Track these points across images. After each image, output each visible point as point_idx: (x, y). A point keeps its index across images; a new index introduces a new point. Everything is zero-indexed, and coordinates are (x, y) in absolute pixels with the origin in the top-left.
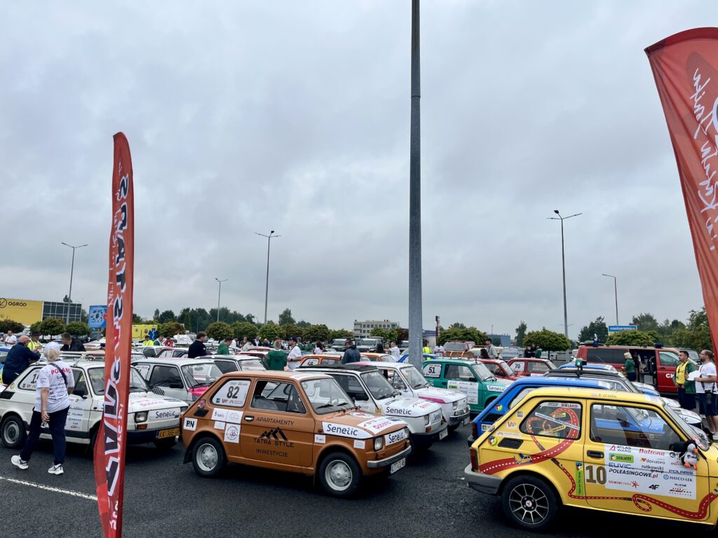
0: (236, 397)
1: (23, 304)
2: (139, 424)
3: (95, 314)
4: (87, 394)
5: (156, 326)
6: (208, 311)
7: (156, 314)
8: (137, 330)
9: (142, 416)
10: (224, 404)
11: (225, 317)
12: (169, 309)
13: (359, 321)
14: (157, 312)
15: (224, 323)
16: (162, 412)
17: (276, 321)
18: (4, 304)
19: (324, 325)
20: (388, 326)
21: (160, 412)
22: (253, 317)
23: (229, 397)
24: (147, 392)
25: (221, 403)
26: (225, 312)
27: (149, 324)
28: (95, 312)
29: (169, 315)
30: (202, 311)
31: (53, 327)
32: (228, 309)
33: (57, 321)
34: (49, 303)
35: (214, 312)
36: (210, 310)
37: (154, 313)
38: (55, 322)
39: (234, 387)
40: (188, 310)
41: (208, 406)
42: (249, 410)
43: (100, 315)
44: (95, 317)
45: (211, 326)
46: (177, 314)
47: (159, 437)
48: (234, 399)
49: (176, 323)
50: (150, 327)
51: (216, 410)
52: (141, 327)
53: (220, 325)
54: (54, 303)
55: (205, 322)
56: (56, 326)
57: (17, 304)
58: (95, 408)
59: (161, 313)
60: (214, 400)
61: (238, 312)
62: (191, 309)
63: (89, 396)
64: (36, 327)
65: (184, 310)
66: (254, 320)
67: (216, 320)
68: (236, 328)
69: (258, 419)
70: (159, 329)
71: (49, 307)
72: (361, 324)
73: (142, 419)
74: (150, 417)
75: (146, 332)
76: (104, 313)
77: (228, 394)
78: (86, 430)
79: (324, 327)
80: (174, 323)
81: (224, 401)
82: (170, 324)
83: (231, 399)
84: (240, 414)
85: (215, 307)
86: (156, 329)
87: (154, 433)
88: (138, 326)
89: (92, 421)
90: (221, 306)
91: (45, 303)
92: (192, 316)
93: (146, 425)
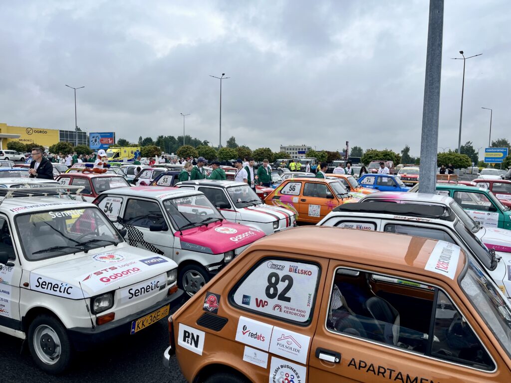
0: (288, 300)
1: (45, 132)
2: (98, 315)
3: (94, 139)
4: (14, 259)
5: (139, 149)
6: (176, 138)
7: (140, 140)
8: (125, 152)
9: (105, 299)
10: (260, 309)
11: (189, 142)
12: (149, 137)
13: (284, 146)
14: (141, 138)
15: (190, 147)
16: (139, 287)
17: (225, 145)
18: (31, 132)
19: (268, 149)
20: (305, 149)
21: (135, 288)
22: (208, 142)
23: (269, 295)
24: (116, 245)
25: (252, 306)
26: (188, 139)
27: (134, 147)
28: (93, 137)
29: (148, 141)
30: (172, 138)
31: (64, 148)
32: (191, 136)
33: (67, 144)
34: (63, 131)
35: (180, 139)
36: (177, 137)
37: (139, 139)
38: (65, 145)
39: (281, 274)
40: (162, 137)
41: (226, 310)
42: (323, 335)
43: (98, 140)
44: (94, 141)
45: (181, 148)
46: (155, 140)
47: (136, 330)
48: (283, 303)
49: (154, 146)
50: (135, 149)
51: (243, 320)
52: (128, 149)
53: (187, 147)
54: (66, 131)
55: (175, 146)
56: (67, 148)
57: (41, 132)
58: (27, 285)
59: (143, 139)
60: (238, 298)
61: (197, 139)
62: (164, 137)
63: (16, 262)
64: (53, 148)
65: (160, 137)
66: (209, 144)
67: (183, 144)
68: (199, 150)
69: (352, 363)
70: (141, 151)
71: (63, 134)
72: (285, 148)
73: (104, 304)
74: (120, 300)
75: (132, 153)
76: (100, 138)
77: (268, 289)
78: (18, 318)
79: (269, 150)
80: (153, 146)
81: (259, 303)
82: (149, 147)
83: (276, 301)
84: (303, 341)
85: (181, 135)
86: (140, 151)
87: (126, 326)
88: (126, 148)
89: (24, 306)
90: (185, 135)
91: (60, 131)
92: (165, 141)
93: (112, 315)
